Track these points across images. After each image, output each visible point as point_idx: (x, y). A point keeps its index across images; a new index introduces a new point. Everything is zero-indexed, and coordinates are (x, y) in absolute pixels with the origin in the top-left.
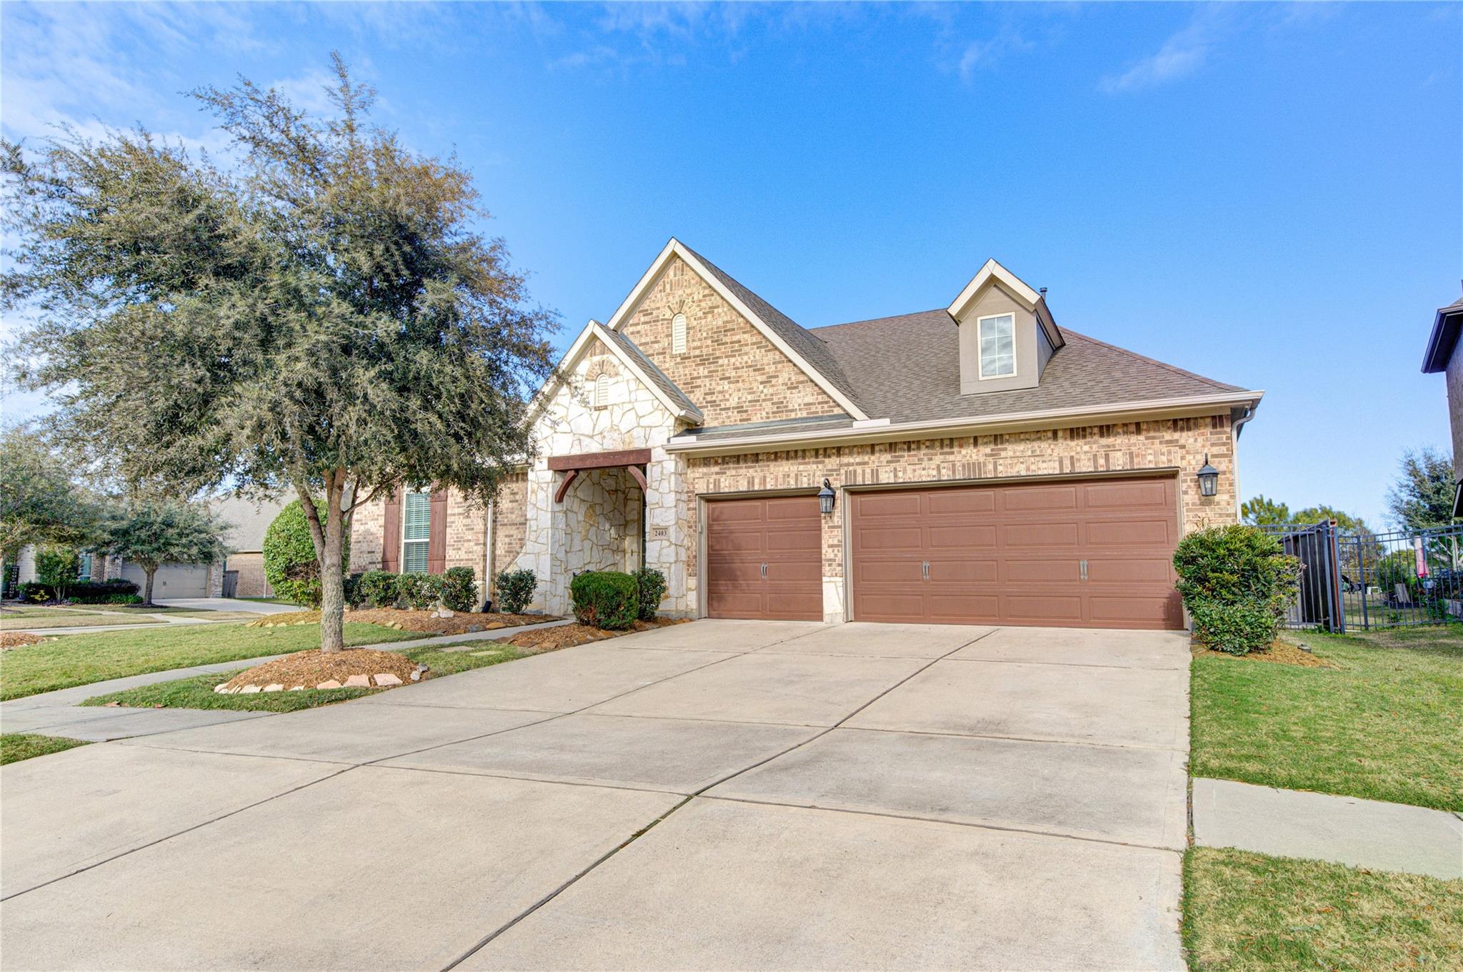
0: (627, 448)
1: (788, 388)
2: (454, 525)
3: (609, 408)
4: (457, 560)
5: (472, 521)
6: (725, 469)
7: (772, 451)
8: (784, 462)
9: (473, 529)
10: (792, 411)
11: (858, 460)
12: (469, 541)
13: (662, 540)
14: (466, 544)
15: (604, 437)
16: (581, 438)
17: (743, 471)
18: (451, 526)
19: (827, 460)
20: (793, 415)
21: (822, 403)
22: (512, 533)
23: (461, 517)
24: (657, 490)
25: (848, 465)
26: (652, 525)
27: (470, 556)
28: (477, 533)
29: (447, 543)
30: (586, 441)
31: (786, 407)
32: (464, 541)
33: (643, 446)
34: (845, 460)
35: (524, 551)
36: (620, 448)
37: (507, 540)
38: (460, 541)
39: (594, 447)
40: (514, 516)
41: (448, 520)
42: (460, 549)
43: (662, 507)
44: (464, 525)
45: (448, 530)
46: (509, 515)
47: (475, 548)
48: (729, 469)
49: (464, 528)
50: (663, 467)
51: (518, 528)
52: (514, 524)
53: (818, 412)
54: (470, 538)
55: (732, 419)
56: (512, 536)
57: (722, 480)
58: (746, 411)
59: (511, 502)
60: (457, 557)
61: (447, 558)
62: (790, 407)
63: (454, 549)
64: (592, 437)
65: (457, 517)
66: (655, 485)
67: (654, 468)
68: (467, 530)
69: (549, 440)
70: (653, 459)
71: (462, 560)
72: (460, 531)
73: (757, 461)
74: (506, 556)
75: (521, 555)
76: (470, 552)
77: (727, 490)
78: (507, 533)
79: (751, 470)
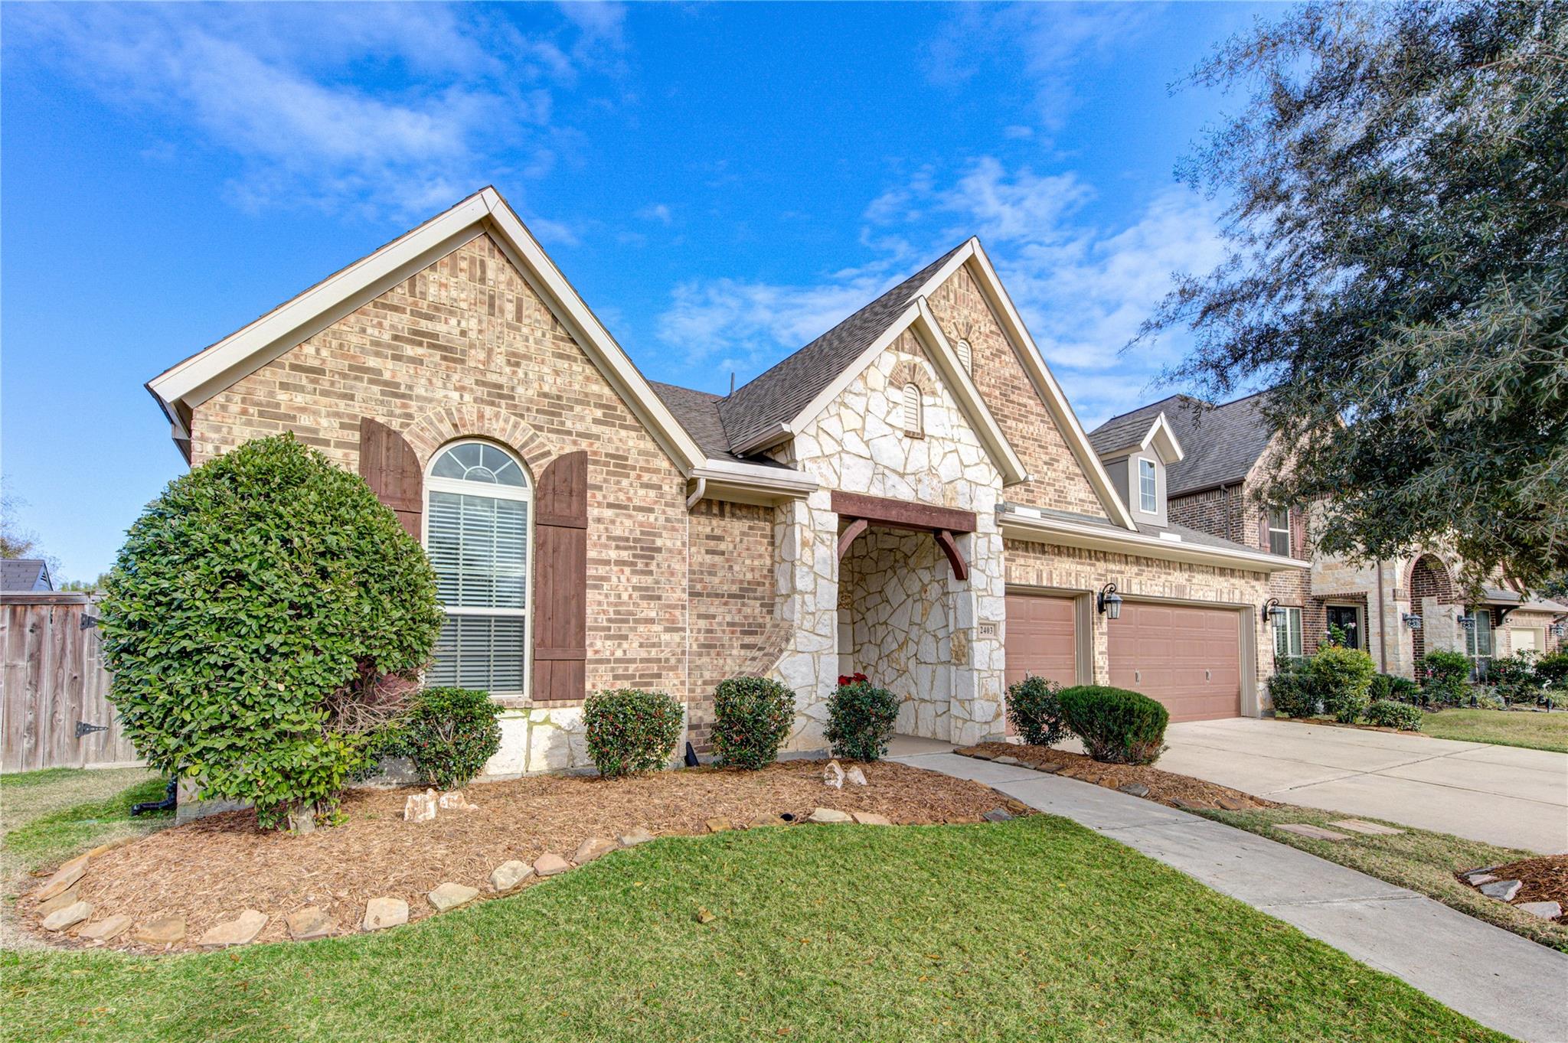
0: (947, 505)
1: (1067, 478)
2: (606, 585)
3: (927, 439)
4: (617, 661)
5: (657, 582)
6: (1014, 555)
7: (1056, 544)
8: (1065, 559)
9: (659, 598)
10: (1070, 503)
11: (1118, 568)
12: (652, 621)
13: (990, 640)
14: (641, 628)
15: (920, 481)
16: (886, 472)
17: (1031, 561)
18: (596, 587)
19: (1098, 563)
20: (1070, 509)
21: (1091, 502)
22: (712, 610)
23: (627, 570)
24: (983, 571)
25: (1112, 571)
26: (979, 618)
27: (654, 653)
28: (669, 606)
29: (589, 622)
30: (894, 479)
31: (1065, 497)
32: (636, 621)
33: (967, 507)
34: (1112, 566)
35: (791, 646)
36: (940, 502)
37: (703, 624)
38: (626, 621)
39: (904, 492)
40: (716, 580)
41: (591, 571)
42: (626, 637)
43: (992, 595)
44: (634, 588)
45: (591, 595)
46: (707, 578)
47: (666, 637)
48: (1018, 556)
49: (636, 595)
50: (989, 542)
51: (726, 604)
52: (717, 595)
53: (1088, 511)
54: (653, 614)
55: (1020, 497)
56: (714, 617)
57: (1013, 568)
58: (1032, 491)
59: (708, 552)
60: (619, 654)
61: (590, 654)
62: (1069, 500)
63: (608, 638)
64: (902, 475)
65: (615, 569)
66: (981, 564)
67: (979, 541)
68: (643, 598)
69: (835, 461)
70: (980, 529)
71: (633, 661)
72: (625, 597)
73: (1044, 552)
74: (700, 655)
75: (785, 654)
76: (653, 645)
77: (1017, 582)
78: (702, 610)
79: (1038, 562)
